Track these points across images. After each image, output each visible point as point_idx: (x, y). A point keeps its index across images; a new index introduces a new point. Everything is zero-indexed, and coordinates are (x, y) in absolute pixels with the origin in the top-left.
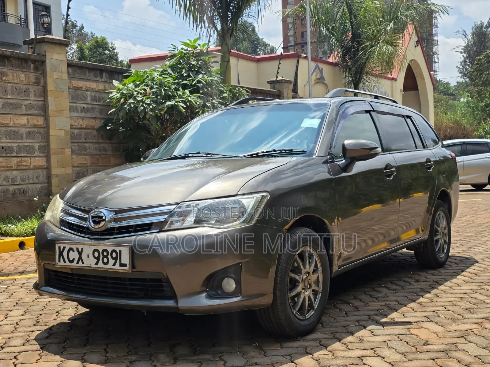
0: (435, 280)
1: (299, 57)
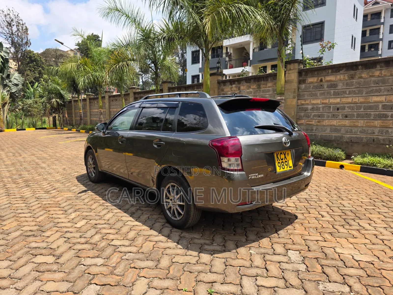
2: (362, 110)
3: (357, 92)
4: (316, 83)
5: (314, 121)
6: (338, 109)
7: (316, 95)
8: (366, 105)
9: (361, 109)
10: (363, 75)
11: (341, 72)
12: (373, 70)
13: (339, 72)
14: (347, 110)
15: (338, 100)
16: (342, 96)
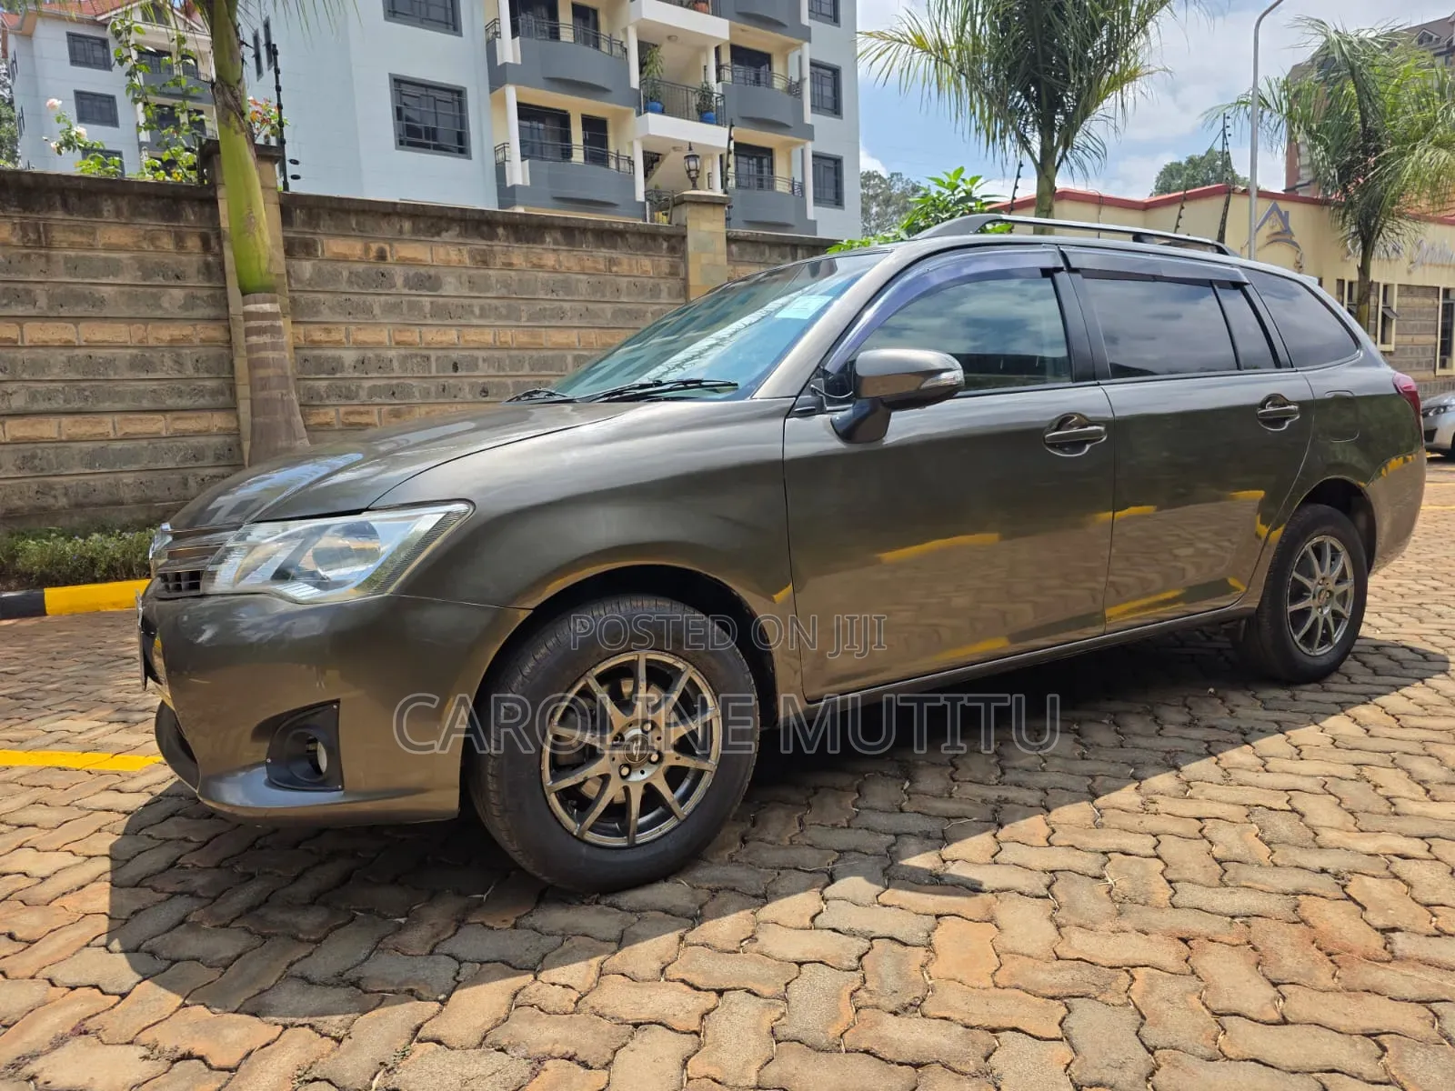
0: (1243, 726)
1: (1229, 193)
2: (526, 370)
3: (504, 311)
4: (360, 261)
5: (376, 409)
6: (455, 368)
7: (368, 310)
8: (534, 353)
9: (522, 366)
10: (515, 260)
11: (446, 236)
12: (538, 248)
13: (438, 234)
14: (484, 369)
15: (451, 336)
16: (462, 322)
